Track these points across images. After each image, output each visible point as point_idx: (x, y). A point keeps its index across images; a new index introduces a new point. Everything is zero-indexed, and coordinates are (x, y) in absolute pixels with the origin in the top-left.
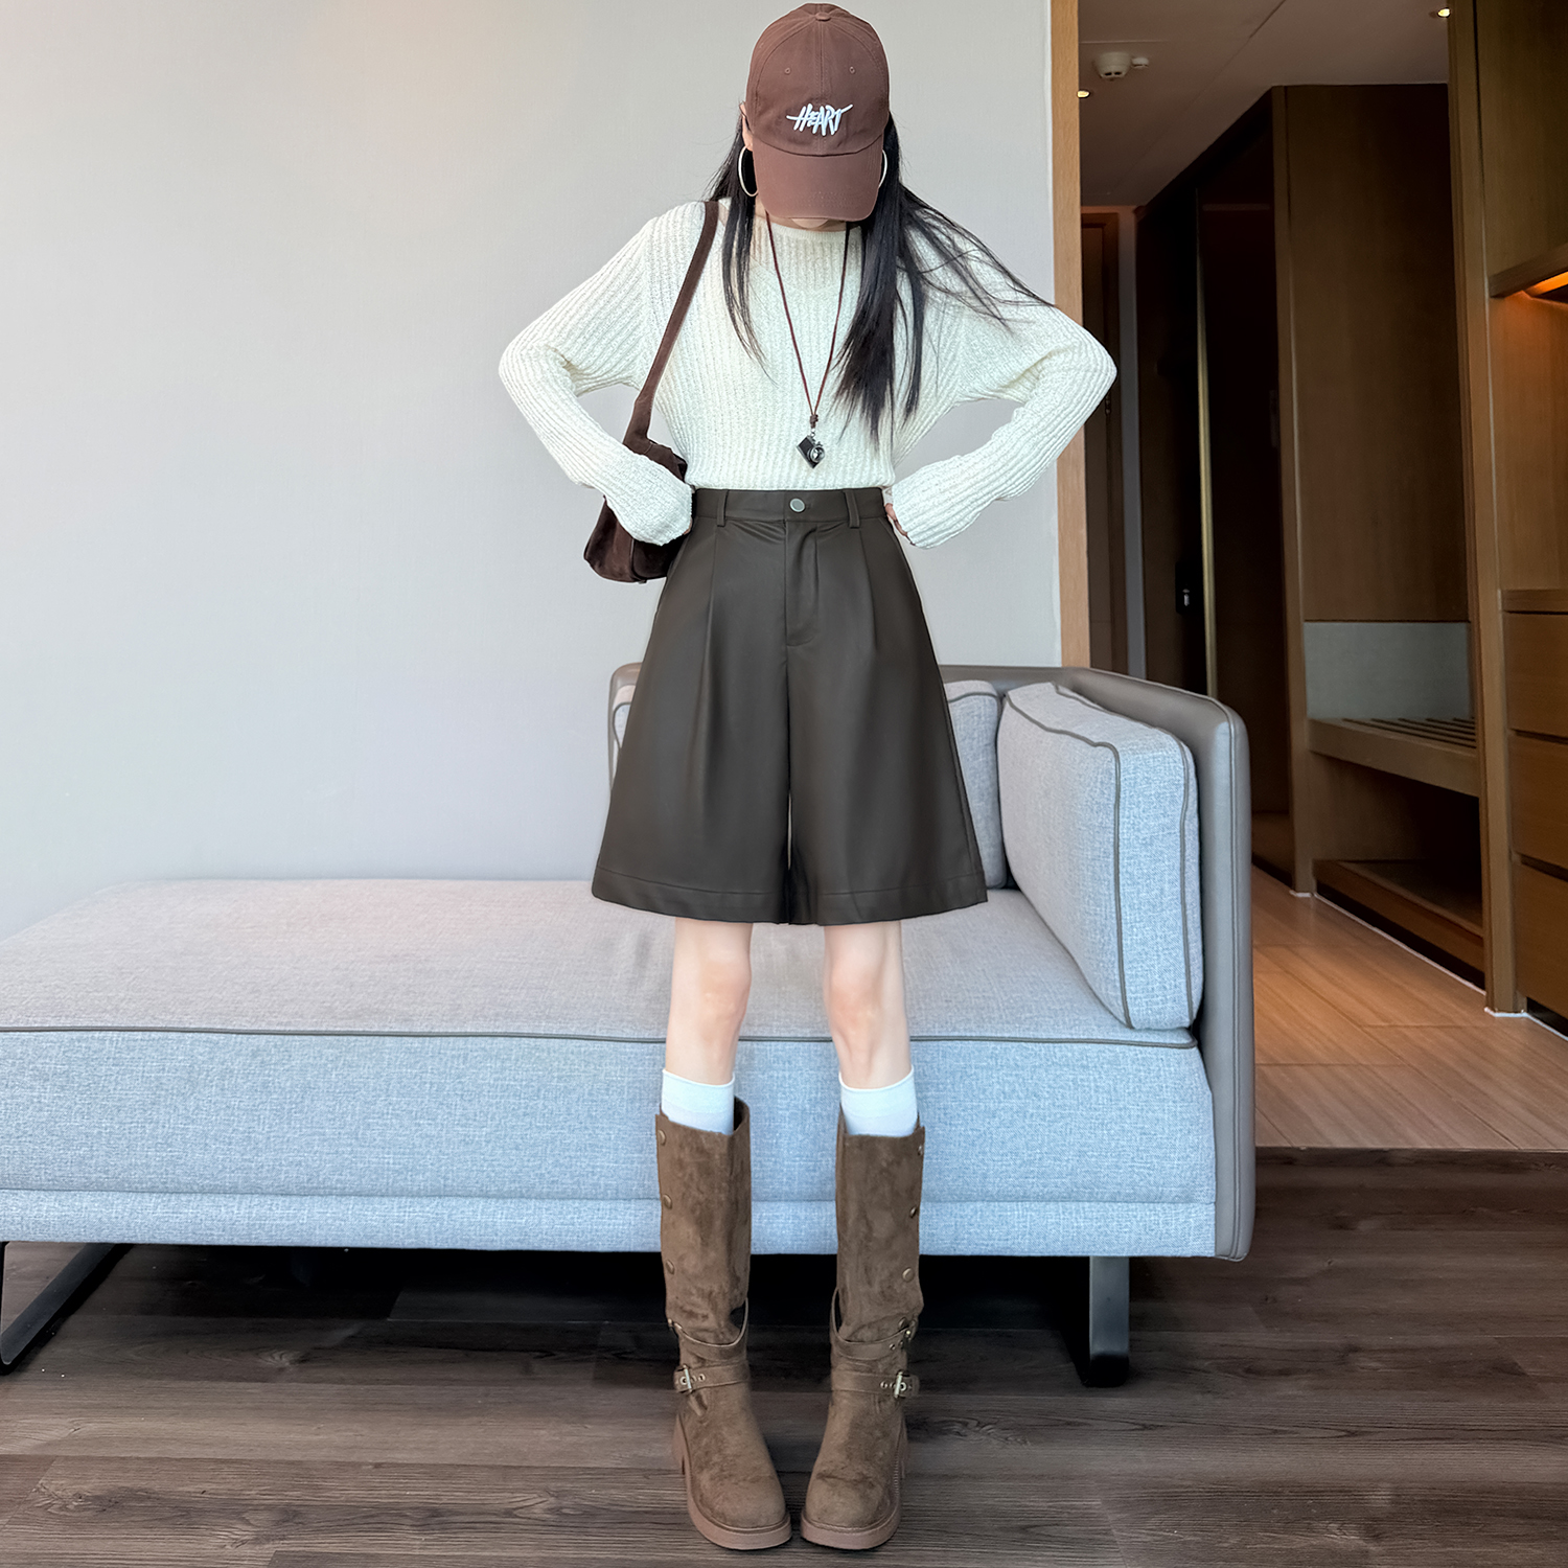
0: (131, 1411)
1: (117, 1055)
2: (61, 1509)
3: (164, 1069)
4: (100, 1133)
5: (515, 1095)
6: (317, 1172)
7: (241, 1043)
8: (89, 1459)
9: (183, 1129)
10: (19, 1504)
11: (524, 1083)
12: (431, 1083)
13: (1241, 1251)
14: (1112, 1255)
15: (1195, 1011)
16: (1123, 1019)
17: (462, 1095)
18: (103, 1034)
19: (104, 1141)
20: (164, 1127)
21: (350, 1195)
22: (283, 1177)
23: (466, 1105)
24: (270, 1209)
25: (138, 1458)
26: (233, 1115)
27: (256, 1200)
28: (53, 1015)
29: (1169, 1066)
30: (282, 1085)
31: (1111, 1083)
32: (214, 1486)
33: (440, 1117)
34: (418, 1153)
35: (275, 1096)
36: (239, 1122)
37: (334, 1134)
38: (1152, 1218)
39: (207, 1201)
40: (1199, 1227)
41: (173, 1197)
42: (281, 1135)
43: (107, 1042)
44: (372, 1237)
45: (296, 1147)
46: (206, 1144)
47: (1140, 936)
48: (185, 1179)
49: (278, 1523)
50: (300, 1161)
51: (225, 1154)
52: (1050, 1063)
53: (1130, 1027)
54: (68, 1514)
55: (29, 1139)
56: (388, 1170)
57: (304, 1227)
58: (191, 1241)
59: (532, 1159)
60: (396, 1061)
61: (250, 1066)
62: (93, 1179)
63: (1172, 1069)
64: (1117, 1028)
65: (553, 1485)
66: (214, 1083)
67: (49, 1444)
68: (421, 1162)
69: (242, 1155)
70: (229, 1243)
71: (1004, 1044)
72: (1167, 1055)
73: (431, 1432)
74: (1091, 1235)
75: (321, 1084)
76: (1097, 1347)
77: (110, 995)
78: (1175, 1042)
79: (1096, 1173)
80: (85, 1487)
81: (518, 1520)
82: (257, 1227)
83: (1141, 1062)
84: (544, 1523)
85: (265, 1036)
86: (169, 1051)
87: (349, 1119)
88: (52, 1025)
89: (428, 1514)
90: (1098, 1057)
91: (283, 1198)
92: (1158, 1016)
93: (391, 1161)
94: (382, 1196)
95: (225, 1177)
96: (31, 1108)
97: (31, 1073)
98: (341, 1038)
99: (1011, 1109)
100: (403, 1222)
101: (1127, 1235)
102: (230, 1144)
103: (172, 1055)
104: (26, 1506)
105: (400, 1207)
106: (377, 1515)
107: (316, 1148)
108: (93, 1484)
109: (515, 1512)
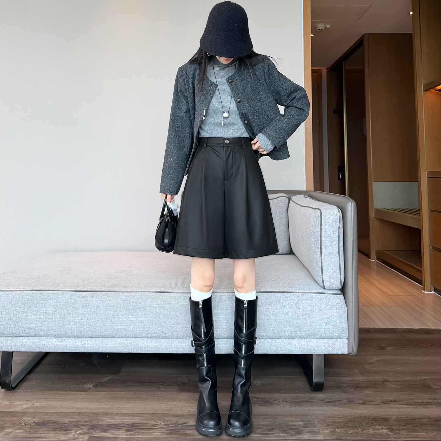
0: (48, 400)
1: (45, 298)
2: (29, 426)
3: (58, 302)
4: (40, 320)
5: (155, 309)
6: (100, 331)
7: (79, 294)
8: (37, 412)
9: (63, 319)
10: (18, 424)
11: (158, 305)
12: (132, 305)
13: (355, 352)
14: (320, 353)
15: (342, 284)
16: (323, 286)
17: (141, 309)
18: (41, 292)
19: (41, 322)
20: (58, 318)
21: (110, 338)
22: (91, 332)
23: (142, 311)
24: (87, 342)
25: (50, 412)
26: (77, 315)
27: (83, 339)
28: (27, 286)
29: (335, 300)
30: (91, 306)
31: (319, 304)
32: (72, 419)
33: (135, 315)
34: (129, 325)
35: (89, 309)
36: (79, 317)
37: (105, 320)
38: (331, 343)
39: (70, 339)
40: (343, 345)
41: (60, 338)
42: (90, 320)
43: (42, 294)
44: (115, 350)
45: (94, 324)
46: (69, 323)
47: (327, 263)
48: (63, 333)
49: (90, 429)
50: (96, 328)
51: (75, 326)
52: (302, 299)
53: (324, 288)
54: (31, 427)
55: (20, 322)
56: (120, 330)
57: (97, 347)
58: (65, 351)
59: (160, 327)
60: (122, 299)
61: (82, 300)
62: (38, 333)
63: (336, 301)
64: (321, 289)
65: (166, 418)
66: (72, 306)
67: (26, 408)
68: (129, 328)
69: (80, 326)
70: (76, 352)
71: (290, 294)
72: (334, 296)
73: (132, 405)
74: (314, 348)
75: (101, 306)
76: (315, 380)
77: (43, 281)
78: (337, 293)
79: (315, 330)
80: (36, 420)
81: (156, 427)
82: (84, 347)
83: (327, 298)
84: (164, 428)
85: (86, 292)
86: (60, 297)
87: (109, 316)
88: (27, 289)
89: (131, 426)
90: (316, 297)
91: (91, 339)
92: (332, 286)
93: (121, 328)
94: (118, 338)
95: (75, 333)
96: (21, 313)
97: (21, 303)
98: (107, 293)
99: (292, 312)
100: (124, 345)
101: (324, 348)
102: (76, 323)
103: (60, 298)
104: (19, 425)
105: (123, 341)
106: (117, 427)
107: (100, 324)
108: (38, 419)
109: (156, 426)
